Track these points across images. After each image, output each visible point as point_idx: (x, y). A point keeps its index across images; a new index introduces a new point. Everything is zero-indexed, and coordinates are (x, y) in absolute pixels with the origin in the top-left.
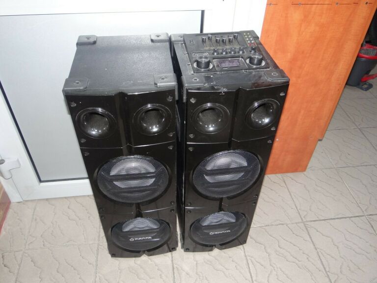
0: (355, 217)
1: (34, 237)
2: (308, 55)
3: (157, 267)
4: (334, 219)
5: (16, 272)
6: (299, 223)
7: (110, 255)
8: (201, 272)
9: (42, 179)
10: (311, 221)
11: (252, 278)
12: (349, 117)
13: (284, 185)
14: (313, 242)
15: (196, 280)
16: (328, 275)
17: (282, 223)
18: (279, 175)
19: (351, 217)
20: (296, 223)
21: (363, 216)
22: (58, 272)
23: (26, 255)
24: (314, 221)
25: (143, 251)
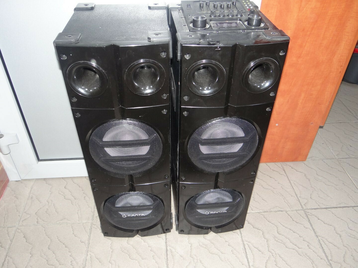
1: (28, 214)
2: (308, 33)
3: (150, 248)
4: (336, 208)
5: (8, 247)
6: (299, 210)
7: (102, 234)
8: (195, 255)
9: (40, 158)
10: (312, 209)
11: (248, 263)
12: (351, 112)
13: (284, 173)
14: (314, 230)
15: (190, 263)
16: (330, 264)
17: (282, 209)
18: (279, 164)
19: (354, 206)
20: (296, 210)
22: (49, 249)
23: (19, 231)
24: (315, 209)
25: (136, 230)
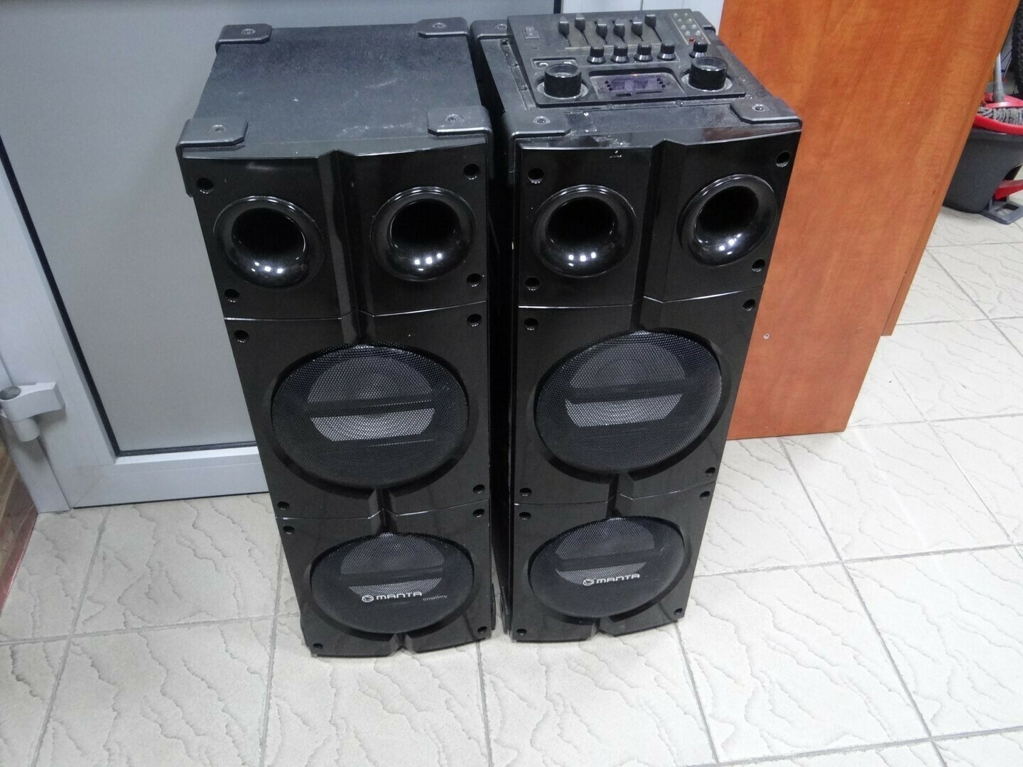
0: (984, 548)
1: (98, 602)
2: (849, 90)
3: (437, 681)
4: (927, 554)
5: (49, 694)
6: (828, 564)
7: (307, 651)
8: (559, 694)
9: (123, 448)
10: (864, 560)
11: (701, 708)
12: (964, 292)
13: (789, 466)
14: (870, 616)
15: (546, 715)
16: (913, 702)
17: (784, 564)
18: (773, 441)
19: (974, 549)
20: (822, 565)
21: (1007, 546)
22: (164, 695)
23: (78, 649)
24: (871, 559)
25: (398, 635)
